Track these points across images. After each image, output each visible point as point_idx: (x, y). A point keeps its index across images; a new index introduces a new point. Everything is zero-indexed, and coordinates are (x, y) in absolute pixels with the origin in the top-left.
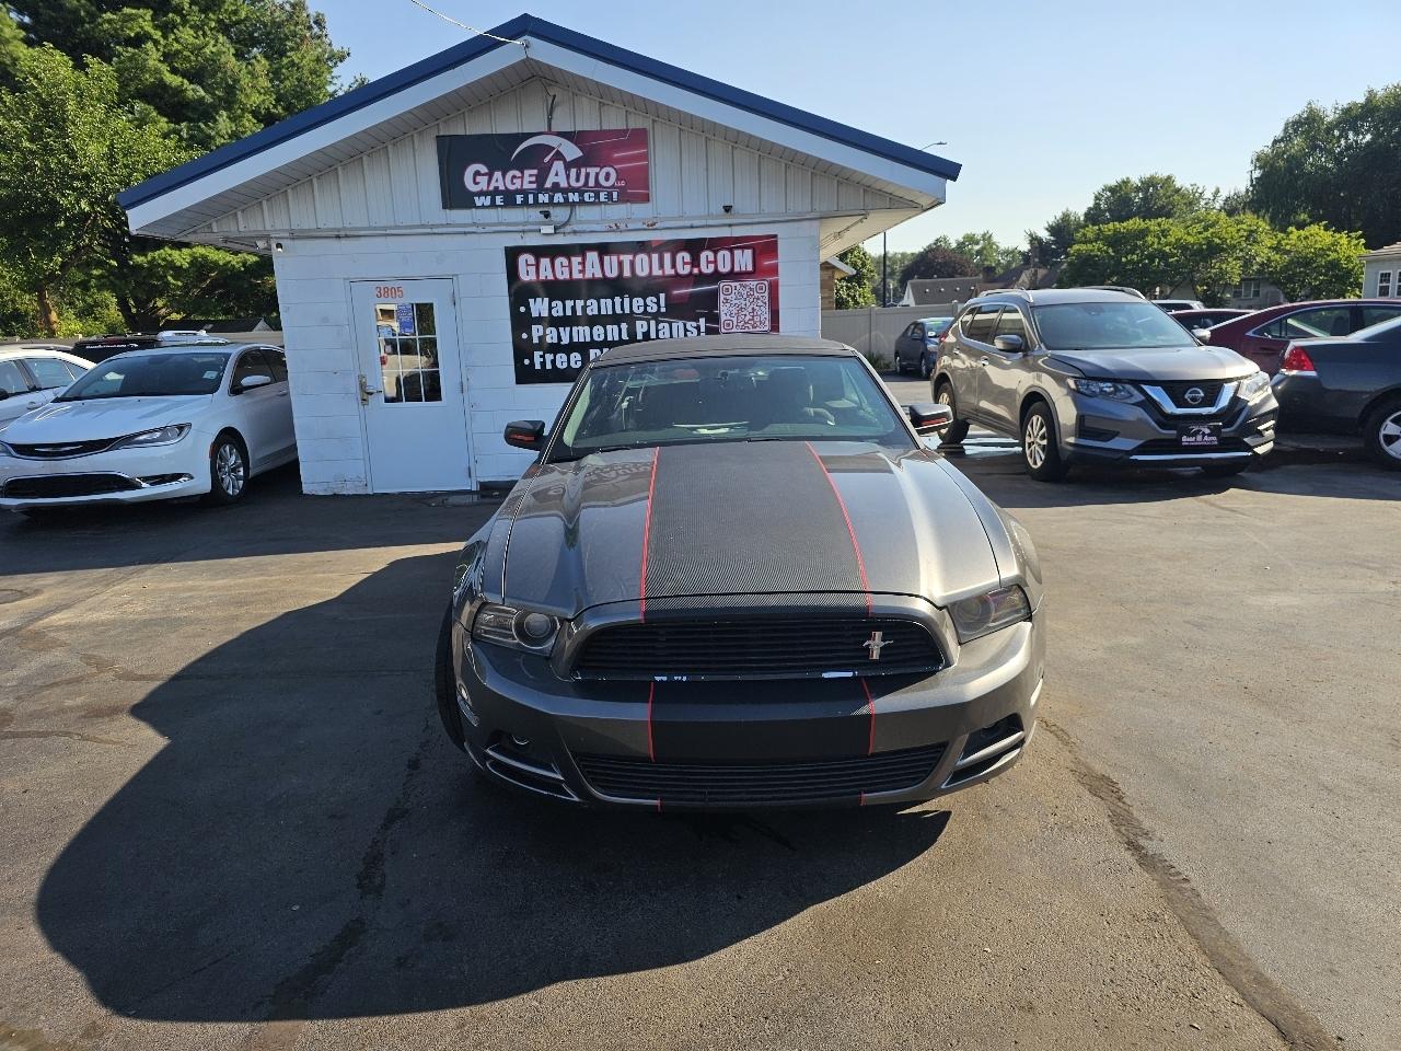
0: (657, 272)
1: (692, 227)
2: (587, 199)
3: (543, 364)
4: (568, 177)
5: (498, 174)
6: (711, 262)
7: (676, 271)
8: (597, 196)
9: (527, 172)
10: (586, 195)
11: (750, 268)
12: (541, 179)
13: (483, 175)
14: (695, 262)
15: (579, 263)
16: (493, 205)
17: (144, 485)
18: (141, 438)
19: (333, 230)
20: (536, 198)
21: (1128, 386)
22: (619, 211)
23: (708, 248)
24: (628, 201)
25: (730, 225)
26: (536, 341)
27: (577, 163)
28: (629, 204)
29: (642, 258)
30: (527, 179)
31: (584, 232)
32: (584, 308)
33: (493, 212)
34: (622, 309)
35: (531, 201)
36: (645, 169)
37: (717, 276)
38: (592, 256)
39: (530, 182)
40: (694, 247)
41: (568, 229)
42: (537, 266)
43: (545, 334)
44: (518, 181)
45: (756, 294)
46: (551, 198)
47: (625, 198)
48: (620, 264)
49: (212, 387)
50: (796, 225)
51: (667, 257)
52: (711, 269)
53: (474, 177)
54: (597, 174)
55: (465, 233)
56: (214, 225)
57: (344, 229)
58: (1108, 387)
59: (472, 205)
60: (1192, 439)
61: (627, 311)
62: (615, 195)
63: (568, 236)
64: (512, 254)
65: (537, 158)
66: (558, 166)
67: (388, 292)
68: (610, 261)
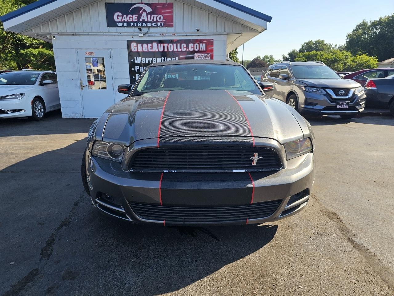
0: (175, 50)
1: (187, 36)
2: (153, 25)
4: (147, 18)
5: (125, 16)
6: (192, 47)
7: (181, 50)
8: (157, 24)
9: (134, 16)
10: (153, 24)
11: (205, 50)
12: (139, 18)
13: (120, 16)
14: (187, 47)
15: (151, 46)
16: (123, 26)
17: (9, 112)
18: (8, 97)
19: (72, 33)
20: (137, 24)
21: (321, 89)
22: (164, 30)
23: (192, 43)
24: (166, 26)
25: (199, 36)
26: (136, 71)
27: (150, 13)
28: (167, 27)
29: (170, 45)
30: (134, 18)
31: (152, 36)
32: (152, 61)
33: (123, 28)
35: (135, 25)
36: (172, 16)
37: (194, 52)
38: (155, 44)
39: (135, 19)
40: (187, 42)
41: (147, 35)
42: (137, 46)
43: (139, 69)
44: (131, 19)
45: (206, 58)
46: (142, 24)
47: (165, 25)
48: (164, 47)
49: (33, 83)
50: (219, 36)
51: (179, 45)
52: (192, 50)
53: (117, 17)
54: (157, 17)
55: (114, 35)
56: (33, 29)
57: (75, 32)
58: (315, 90)
59: (116, 26)
60: (341, 106)
62: (162, 24)
63: (147, 37)
64: (129, 42)
65: (137, 11)
66: (144, 14)
67: (88, 54)
68: (161, 46)
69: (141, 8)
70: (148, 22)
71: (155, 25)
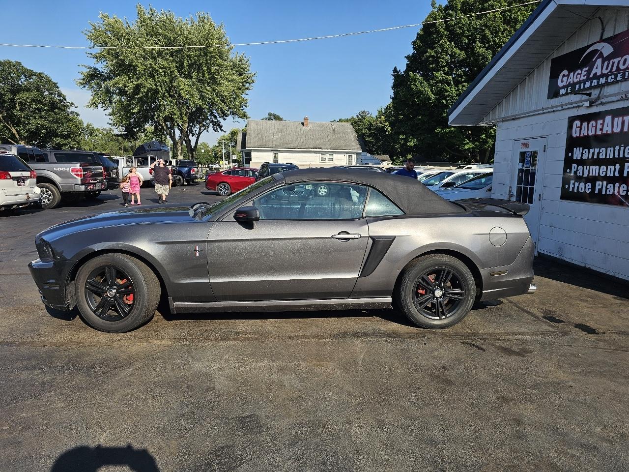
2: (609, 80)
3: (573, 188)
4: (602, 67)
5: (572, 74)
8: (616, 77)
9: (584, 70)
10: (610, 78)
12: (589, 72)
13: (566, 76)
15: (601, 124)
16: (567, 94)
19: (513, 116)
22: (628, 86)
26: (572, 174)
27: (609, 57)
30: (583, 74)
32: (598, 154)
33: (565, 97)
34: (619, 155)
35: (582, 87)
38: (608, 118)
41: (599, 102)
42: (581, 127)
43: (577, 171)
44: (579, 77)
46: (591, 84)
48: (623, 122)
53: (562, 78)
54: (619, 62)
55: (554, 111)
56: (485, 118)
59: (559, 95)
61: (621, 156)
62: (627, 74)
63: (598, 107)
64: (571, 120)
65: (590, 59)
66: (599, 61)
67: (524, 145)
68: (618, 121)
69: (596, 51)
70: (602, 76)
71: (613, 80)
